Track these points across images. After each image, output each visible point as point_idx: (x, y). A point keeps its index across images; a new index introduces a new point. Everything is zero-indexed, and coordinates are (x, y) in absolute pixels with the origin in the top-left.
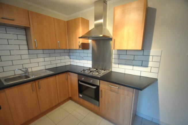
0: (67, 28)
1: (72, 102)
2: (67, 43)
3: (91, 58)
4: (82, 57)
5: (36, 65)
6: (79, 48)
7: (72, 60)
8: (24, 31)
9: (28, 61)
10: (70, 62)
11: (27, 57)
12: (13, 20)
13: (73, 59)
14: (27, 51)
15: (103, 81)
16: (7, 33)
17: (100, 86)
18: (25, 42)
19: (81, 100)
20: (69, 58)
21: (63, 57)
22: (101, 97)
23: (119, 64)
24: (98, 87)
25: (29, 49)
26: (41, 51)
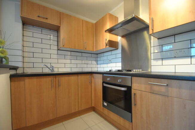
0: (95, 30)
1: (95, 114)
2: (94, 44)
3: (120, 60)
4: (109, 60)
5: (63, 65)
6: (106, 47)
7: (99, 66)
8: (57, 33)
9: (56, 61)
10: (97, 68)
11: (55, 56)
12: (47, 19)
13: (100, 64)
14: (56, 51)
15: (137, 78)
16: (42, 33)
17: (133, 88)
18: (56, 43)
19: (106, 112)
20: (96, 64)
21: (90, 62)
22: (135, 105)
23: (162, 59)
24: (129, 88)
25: (58, 50)
26: (69, 53)
